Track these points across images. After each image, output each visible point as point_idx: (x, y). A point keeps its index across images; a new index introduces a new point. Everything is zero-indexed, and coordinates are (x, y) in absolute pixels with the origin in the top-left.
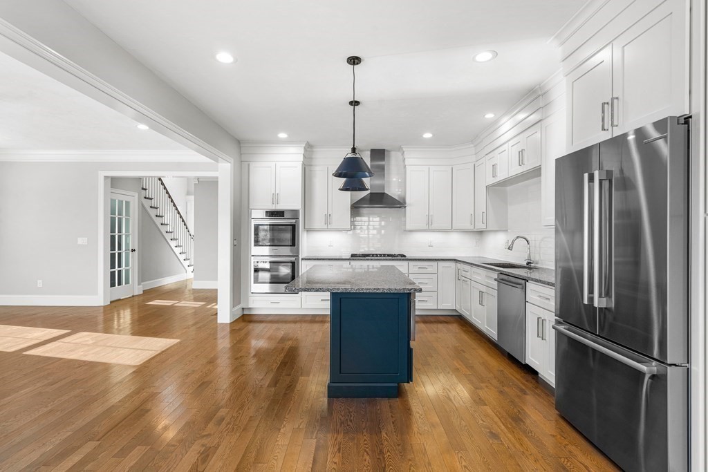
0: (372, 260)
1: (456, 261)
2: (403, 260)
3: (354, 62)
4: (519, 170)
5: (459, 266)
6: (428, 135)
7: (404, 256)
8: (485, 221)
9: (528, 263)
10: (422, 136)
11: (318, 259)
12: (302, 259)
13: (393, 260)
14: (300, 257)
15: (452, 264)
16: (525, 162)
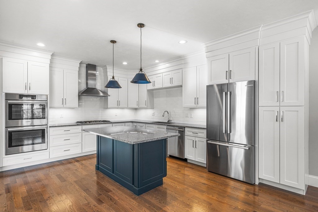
0: (94, 124)
1: (132, 122)
2: (109, 123)
3: (141, 26)
4: (170, 85)
5: (135, 124)
6: (125, 63)
7: (109, 121)
8: (146, 105)
9: (169, 121)
10: (122, 63)
11: (62, 126)
12: (50, 127)
13: (105, 123)
14: (49, 126)
15: (131, 124)
16: (173, 82)
